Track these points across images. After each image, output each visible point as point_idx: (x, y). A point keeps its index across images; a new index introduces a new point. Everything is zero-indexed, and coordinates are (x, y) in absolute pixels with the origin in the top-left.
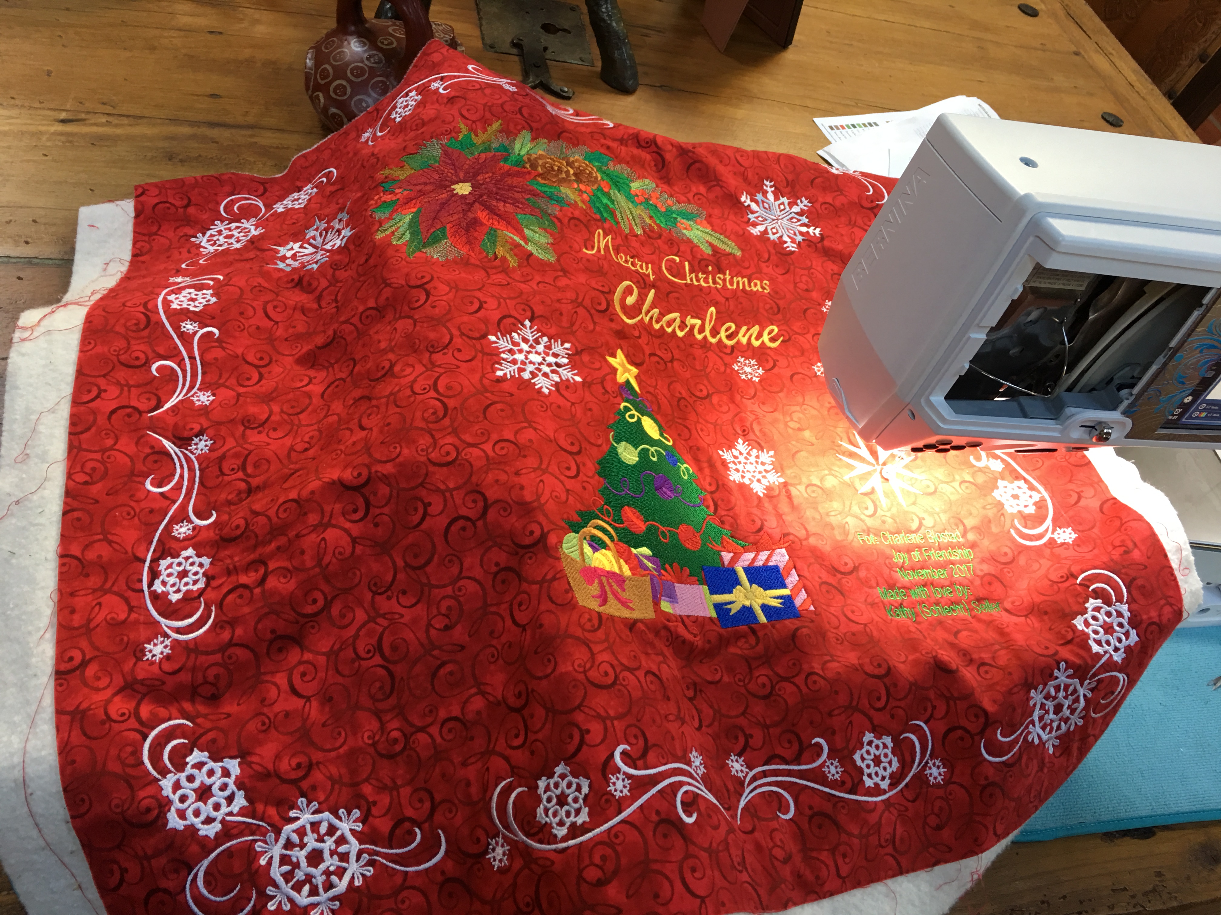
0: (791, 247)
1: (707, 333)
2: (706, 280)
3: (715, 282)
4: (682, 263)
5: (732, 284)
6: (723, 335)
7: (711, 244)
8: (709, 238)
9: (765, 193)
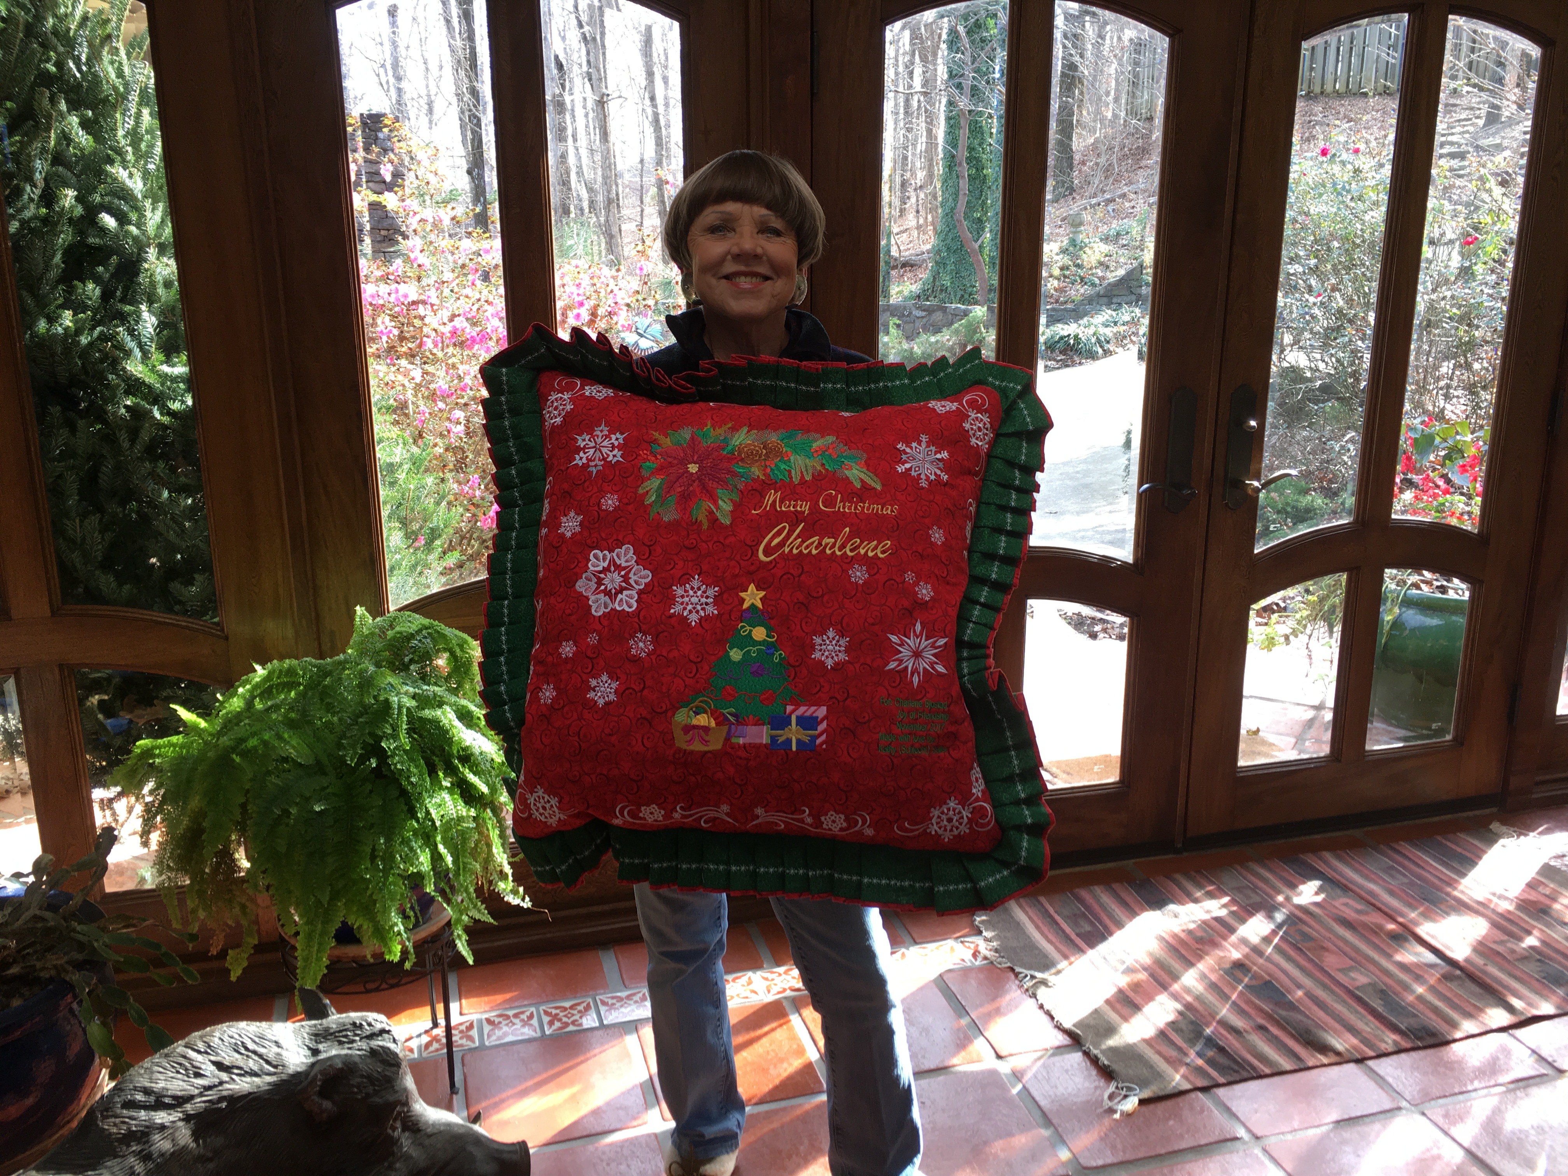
0: (924, 484)
1: (836, 549)
2: (850, 508)
3: (856, 508)
4: (836, 496)
5: (868, 509)
6: (847, 549)
7: (862, 480)
8: (863, 476)
9: (920, 443)
